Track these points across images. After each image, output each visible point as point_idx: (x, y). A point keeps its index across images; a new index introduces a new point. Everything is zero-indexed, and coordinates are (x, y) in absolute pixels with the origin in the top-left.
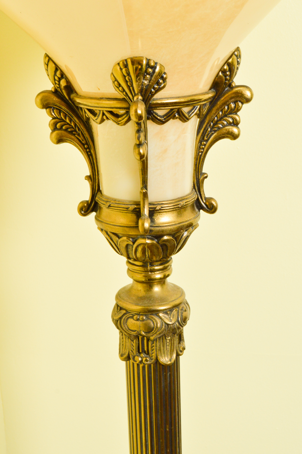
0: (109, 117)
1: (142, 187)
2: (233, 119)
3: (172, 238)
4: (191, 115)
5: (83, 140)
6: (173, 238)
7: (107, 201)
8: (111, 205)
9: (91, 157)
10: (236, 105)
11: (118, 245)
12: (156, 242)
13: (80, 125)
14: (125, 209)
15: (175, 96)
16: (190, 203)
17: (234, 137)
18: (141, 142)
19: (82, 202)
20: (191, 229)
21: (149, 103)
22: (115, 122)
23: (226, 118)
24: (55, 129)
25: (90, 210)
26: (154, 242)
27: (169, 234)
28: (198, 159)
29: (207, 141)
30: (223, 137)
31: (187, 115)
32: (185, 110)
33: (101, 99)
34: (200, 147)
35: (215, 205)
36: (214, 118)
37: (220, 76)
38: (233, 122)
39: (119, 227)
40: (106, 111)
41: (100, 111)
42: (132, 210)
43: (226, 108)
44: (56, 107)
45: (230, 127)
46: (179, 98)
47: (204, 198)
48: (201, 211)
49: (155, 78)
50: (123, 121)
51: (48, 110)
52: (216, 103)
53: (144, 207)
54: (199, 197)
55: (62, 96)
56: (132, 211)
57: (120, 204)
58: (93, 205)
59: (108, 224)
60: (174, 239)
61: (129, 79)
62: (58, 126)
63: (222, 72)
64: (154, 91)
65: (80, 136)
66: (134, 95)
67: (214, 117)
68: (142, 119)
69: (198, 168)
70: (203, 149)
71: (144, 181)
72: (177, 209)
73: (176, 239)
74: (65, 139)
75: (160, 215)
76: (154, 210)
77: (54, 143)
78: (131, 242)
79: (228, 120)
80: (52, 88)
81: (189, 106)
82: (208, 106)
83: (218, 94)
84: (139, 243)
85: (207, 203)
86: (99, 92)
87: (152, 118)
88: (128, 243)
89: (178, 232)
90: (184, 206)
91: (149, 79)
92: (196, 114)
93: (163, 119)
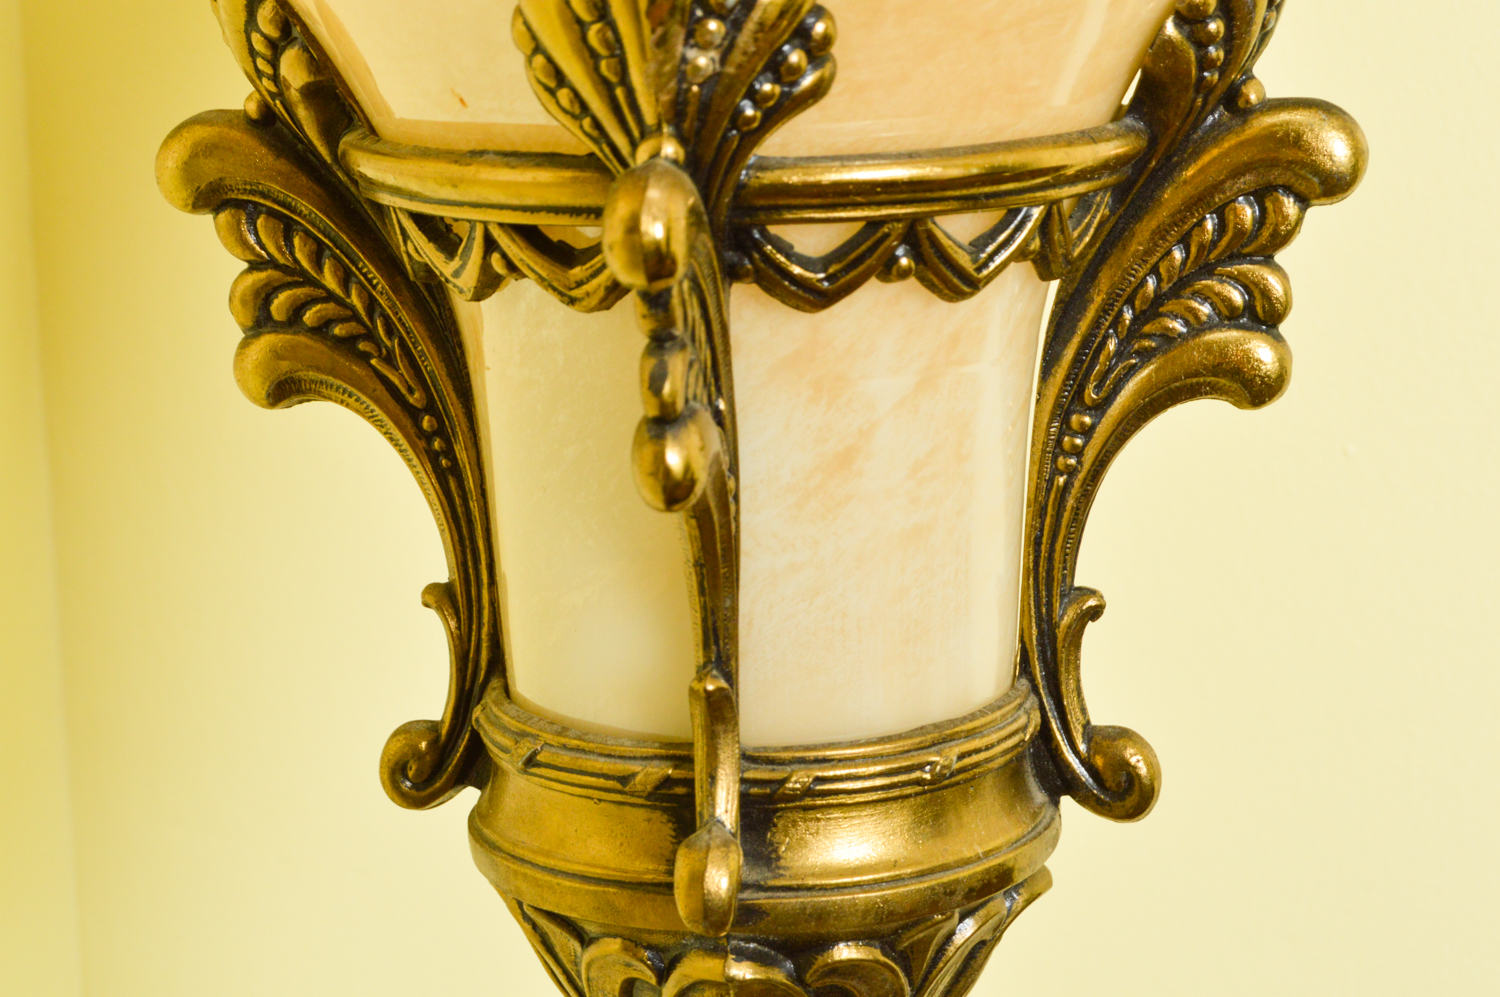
0: (521, 260)
1: (701, 661)
2: (1245, 287)
3: (883, 959)
4: (991, 258)
5: (411, 391)
6: (885, 954)
7: (523, 735)
8: (540, 758)
9: (453, 485)
10: (1263, 210)
11: (579, 976)
12: (789, 976)
13: (393, 307)
14: (610, 784)
15: (893, 149)
16: (988, 760)
17: (1257, 390)
18: (674, 404)
19: (405, 730)
20: (1000, 904)
21: (731, 185)
22: (555, 289)
23: (1209, 282)
24: (260, 322)
25: (448, 779)
26: (778, 976)
27: (863, 933)
28: (1050, 509)
29: (1100, 408)
30: (1192, 392)
31: (964, 260)
32: (958, 228)
33: (476, 155)
34: (1059, 442)
35: (1143, 770)
36: (1143, 283)
37: (1169, 41)
38: (1249, 307)
39: (577, 885)
40: (501, 225)
41: (472, 223)
42: (649, 788)
43: (1209, 225)
44: (268, 203)
45: (1233, 334)
46: (910, 157)
47: (1081, 729)
48: (1066, 801)
49: (756, 40)
50: (595, 282)
51: (224, 216)
52: (1151, 198)
53: (712, 779)
54: (1055, 725)
55: (300, 146)
56: (649, 797)
57: (583, 751)
58: (461, 750)
59: (522, 861)
60: (894, 960)
61: (606, 43)
62: (279, 305)
63: (1181, 20)
64: (759, 114)
65: (396, 368)
66: (636, 133)
67: (1141, 274)
68: (671, 274)
69: (1050, 559)
70: (1078, 453)
71: (715, 630)
72: (908, 790)
73: (906, 960)
74: (312, 381)
75: (810, 824)
76: (774, 792)
77: (255, 400)
78: (645, 968)
79: (1218, 294)
80: (249, 98)
81: (974, 208)
82: (1104, 211)
83: (1162, 148)
84: (691, 981)
85: (1099, 761)
86: (464, 117)
87: (757, 270)
88: (635, 975)
89: (916, 924)
90: (952, 775)
91: (718, 41)
92: (1021, 254)
93: (822, 276)
